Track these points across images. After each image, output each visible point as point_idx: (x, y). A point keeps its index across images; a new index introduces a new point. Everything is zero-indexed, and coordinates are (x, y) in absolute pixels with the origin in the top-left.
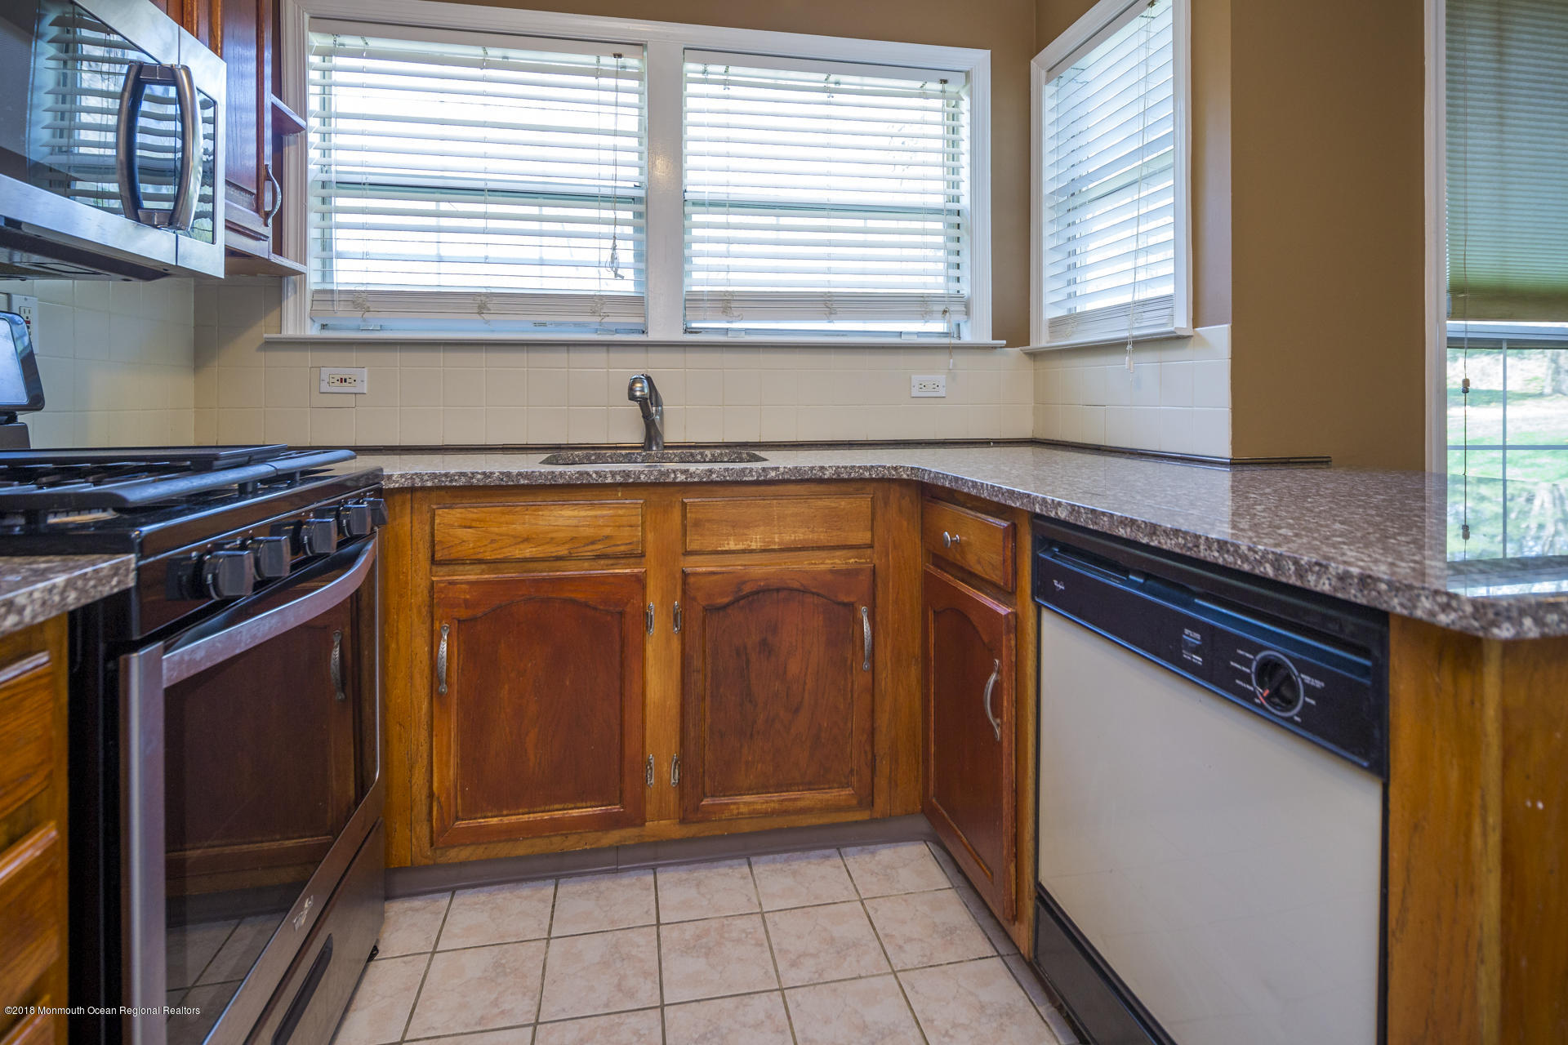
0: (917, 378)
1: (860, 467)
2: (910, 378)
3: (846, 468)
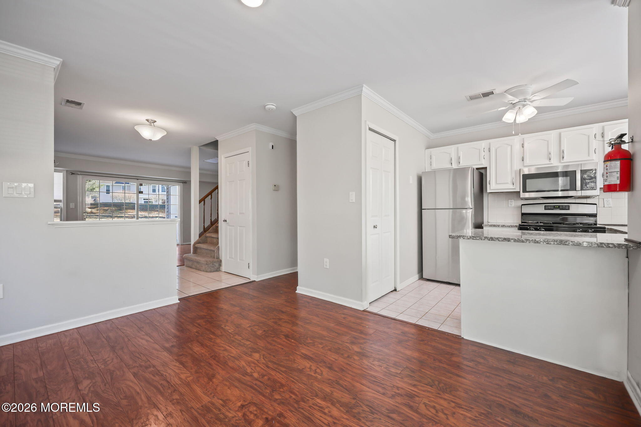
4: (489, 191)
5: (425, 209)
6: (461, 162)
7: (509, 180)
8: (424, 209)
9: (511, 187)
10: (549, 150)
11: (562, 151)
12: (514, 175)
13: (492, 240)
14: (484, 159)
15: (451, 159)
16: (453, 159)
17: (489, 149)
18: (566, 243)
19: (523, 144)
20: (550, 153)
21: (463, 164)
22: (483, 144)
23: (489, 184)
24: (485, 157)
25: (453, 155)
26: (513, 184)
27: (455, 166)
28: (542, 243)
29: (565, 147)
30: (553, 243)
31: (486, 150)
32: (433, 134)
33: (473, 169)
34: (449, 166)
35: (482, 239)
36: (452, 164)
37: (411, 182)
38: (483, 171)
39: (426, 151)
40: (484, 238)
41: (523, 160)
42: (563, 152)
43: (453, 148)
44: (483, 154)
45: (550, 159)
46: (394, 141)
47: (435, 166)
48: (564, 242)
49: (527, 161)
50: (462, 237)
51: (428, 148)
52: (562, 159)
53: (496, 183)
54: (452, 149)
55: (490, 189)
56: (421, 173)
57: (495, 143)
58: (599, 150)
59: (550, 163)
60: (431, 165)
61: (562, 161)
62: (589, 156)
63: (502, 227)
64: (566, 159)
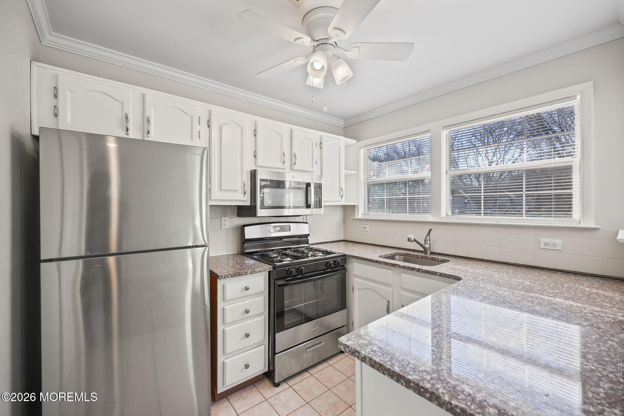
0: (543, 240)
1: (449, 275)
2: (540, 239)
3: (444, 274)
6: (152, 132)
7: (239, 187)
10: (283, 150)
12: (245, 179)
14: (199, 137)
15: (127, 118)
16: (132, 119)
17: (209, 121)
19: (255, 130)
20: (284, 154)
21: (158, 136)
22: (199, 108)
23: (209, 189)
24: (201, 135)
25: (132, 110)
26: (245, 194)
27: (135, 135)
29: (295, 150)
31: (204, 122)
34: (120, 133)
36: (127, 130)
39: (35, 67)
41: (255, 156)
42: (295, 156)
43: (131, 92)
44: (197, 128)
45: (284, 163)
49: (261, 160)
53: (221, 189)
54: (127, 92)
55: (211, 199)
57: (219, 113)
58: (319, 163)
59: (283, 167)
60: (56, 115)
61: (294, 168)
62: (312, 166)
63: (251, 274)
64: (296, 167)
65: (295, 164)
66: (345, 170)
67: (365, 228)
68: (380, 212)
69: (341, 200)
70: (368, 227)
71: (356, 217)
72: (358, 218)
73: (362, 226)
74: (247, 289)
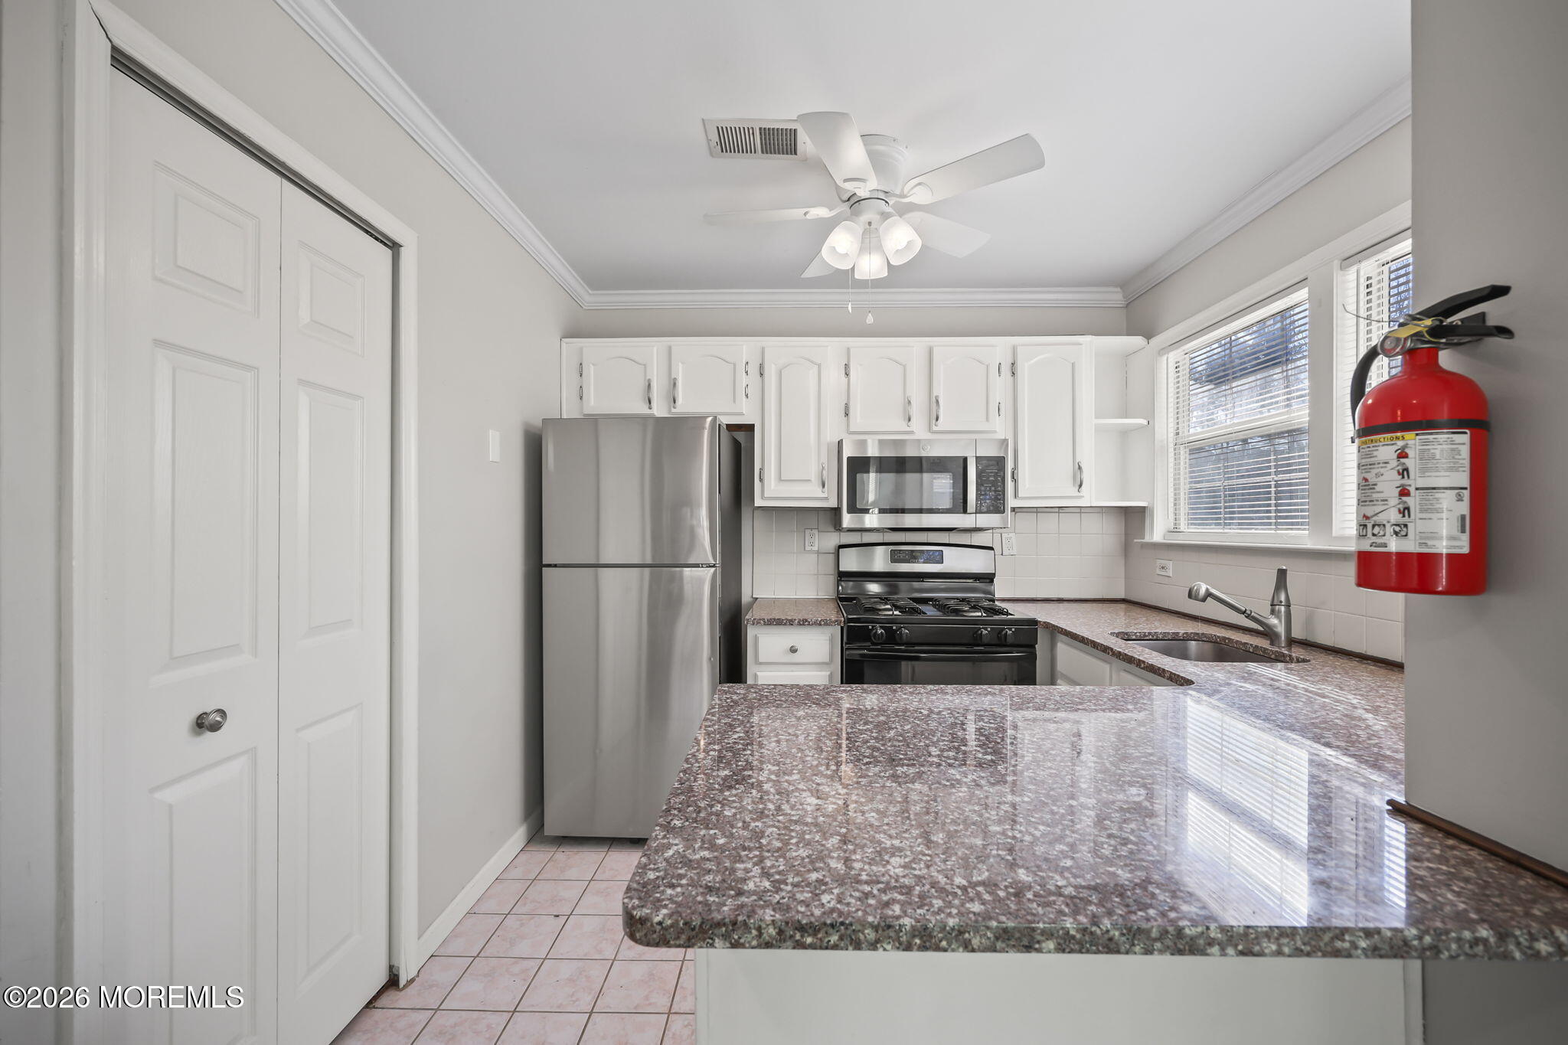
4: (758, 502)
5: (555, 566)
6: (680, 401)
7: (813, 474)
8: (549, 566)
9: (818, 492)
10: (908, 394)
11: (934, 400)
12: (824, 459)
13: (923, 948)
14: (747, 396)
15: (649, 385)
16: (654, 385)
17: (761, 366)
18: (1339, 944)
19: (847, 366)
20: (909, 402)
21: (687, 405)
22: (745, 348)
23: (761, 480)
24: (749, 391)
25: (655, 373)
26: (824, 486)
27: (659, 410)
28: (1215, 949)
29: (939, 390)
30: (1274, 947)
31: (754, 370)
32: (590, 292)
33: (719, 425)
34: (642, 409)
35: (858, 946)
36: (650, 402)
37: (494, 453)
38: (740, 436)
39: (564, 345)
40: (870, 934)
41: (847, 414)
42: (937, 402)
43: (655, 349)
44: (743, 380)
45: (909, 420)
46: (394, 246)
47: (595, 404)
48: (1327, 937)
49: (858, 421)
50: (726, 937)
51: (574, 332)
52: (934, 421)
53: (780, 479)
54: (652, 349)
55: (762, 497)
56: (539, 423)
57: (778, 349)
58: (1007, 408)
59: (908, 429)
60: (581, 398)
61: (935, 428)
62: (987, 420)
63: (801, 625)
64: (942, 424)
65: (937, 420)
66: (1096, 418)
67: (1163, 568)
68: (1210, 524)
69: (1077, 494)
70: (1170, 564)
71: (1147, 539)
72: (1152, 541)
73: (1159, 562)
74: (793, 650)
